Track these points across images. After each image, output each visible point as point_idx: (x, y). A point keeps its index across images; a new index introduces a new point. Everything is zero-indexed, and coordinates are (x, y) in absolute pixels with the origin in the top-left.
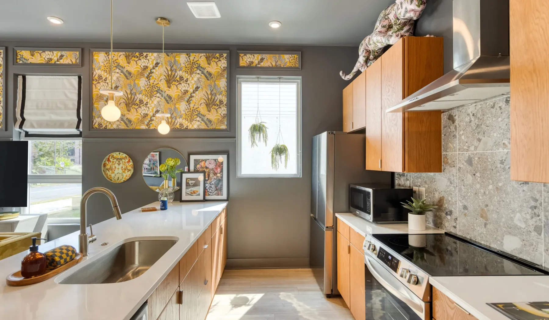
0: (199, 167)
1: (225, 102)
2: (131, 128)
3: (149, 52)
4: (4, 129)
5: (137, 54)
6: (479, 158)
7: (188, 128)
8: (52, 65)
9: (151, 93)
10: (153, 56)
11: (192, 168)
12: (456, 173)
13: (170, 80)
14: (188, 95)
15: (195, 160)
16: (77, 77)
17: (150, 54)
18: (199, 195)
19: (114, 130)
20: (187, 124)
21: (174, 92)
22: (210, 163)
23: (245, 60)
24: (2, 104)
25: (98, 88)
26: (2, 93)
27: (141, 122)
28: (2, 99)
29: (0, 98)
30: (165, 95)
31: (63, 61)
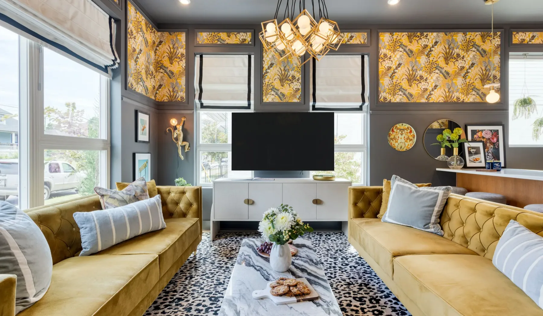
0: (476, 137)
1: (498, 77)
2: (413, 102)
4: (303, 103)
5: (419, 34)
7: (465, 102)
8: (343, 45)
9: (431, 70)
10: (433, 36)
11: (470, 138)
13: (448, 57)
14: (465, 71)
15: (472, 131)
16: (360, 56)
17: (431, 33)
18: (481, 162)
19: (397, 103)
20: (464, 98)
21: (451, 68)
22: (486, 134)
23: (518, 37)
24: (300, 81)
25: (383, 66)
26: (300, 71)
27: (422, 96)
28: (300, 76)
29: (298, 75)
30: (443, 71)
31: (352, 42)
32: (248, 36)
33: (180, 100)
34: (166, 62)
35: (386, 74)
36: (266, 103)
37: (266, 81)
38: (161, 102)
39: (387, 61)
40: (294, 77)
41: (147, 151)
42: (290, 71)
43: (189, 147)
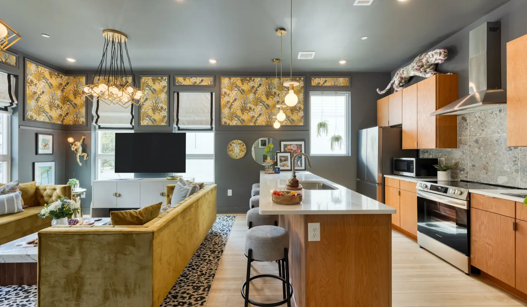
0: (287, 149)
1: (302, 109)
2: (244, 125)
3: (256, 77)
4: (168, 125)
5: (248, 79)
6: (483, 139)
8: (196, 86)
9: (256, 103)
10: (258, 80)
11: (282, 150)
12: (468, 148)
13: (268, 95)
15: (284, 145)
16: (210, 93)
17: (256, 78)
18: (288, 166)
19: (234, 126)
21: (271, 102)
22: (294, 147)
23: (315, 81)
24: (166, 110)
25: (224, 101)
26: (166, 104)
27: (250, 121)
28: (166, 107)
29: (165, 107)
30: (265, 104)
31: (203, 84)
32: (130, 79)
33: (81, 124)
34: (71, 97)
35: (225, 106)
36: (143, 126)
37: (143, 110)
38: (68, 125)
39: (226, 97)
40: (162, 108)
41: (52, 160)
42: (160, 104)
43: (87, 156)
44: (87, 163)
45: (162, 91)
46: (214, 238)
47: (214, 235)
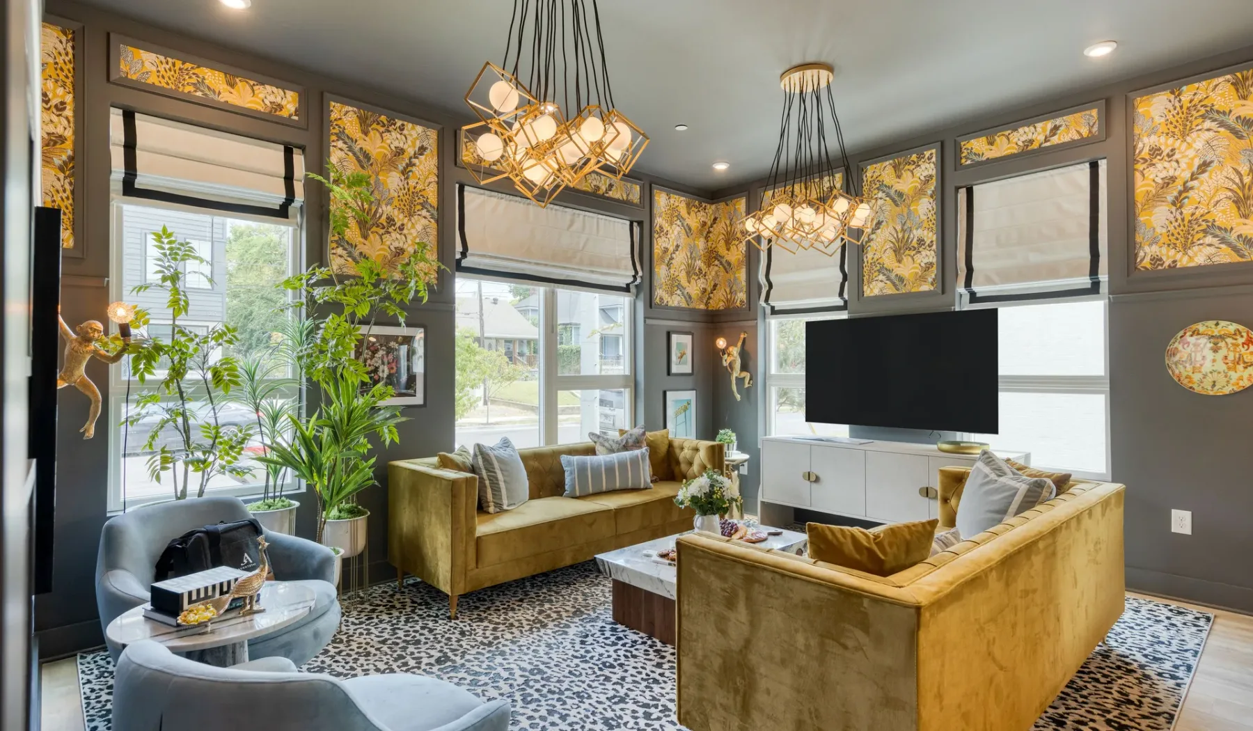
4: (940, 291)
8: (1034, 151)
16: (1087, 165)
19: (1199, 268)
24: (934, 247)
26: (934, 226)
28: (934, 238)
29: (931, 236)
31: (1059, 139)
32: (838, 179)
33: (739, 305)
34: (722, 250)
36: (869, 297)
37: (869, 256)
38: (716, 311)
39: (1159, 165)
40: (921, 242)
41: (691, 387)
42: (915, 231)
43: (750, 380)
44: (749, 394)
45: (920, 192)
46: (1120, 678)
47: (1119, 668)
